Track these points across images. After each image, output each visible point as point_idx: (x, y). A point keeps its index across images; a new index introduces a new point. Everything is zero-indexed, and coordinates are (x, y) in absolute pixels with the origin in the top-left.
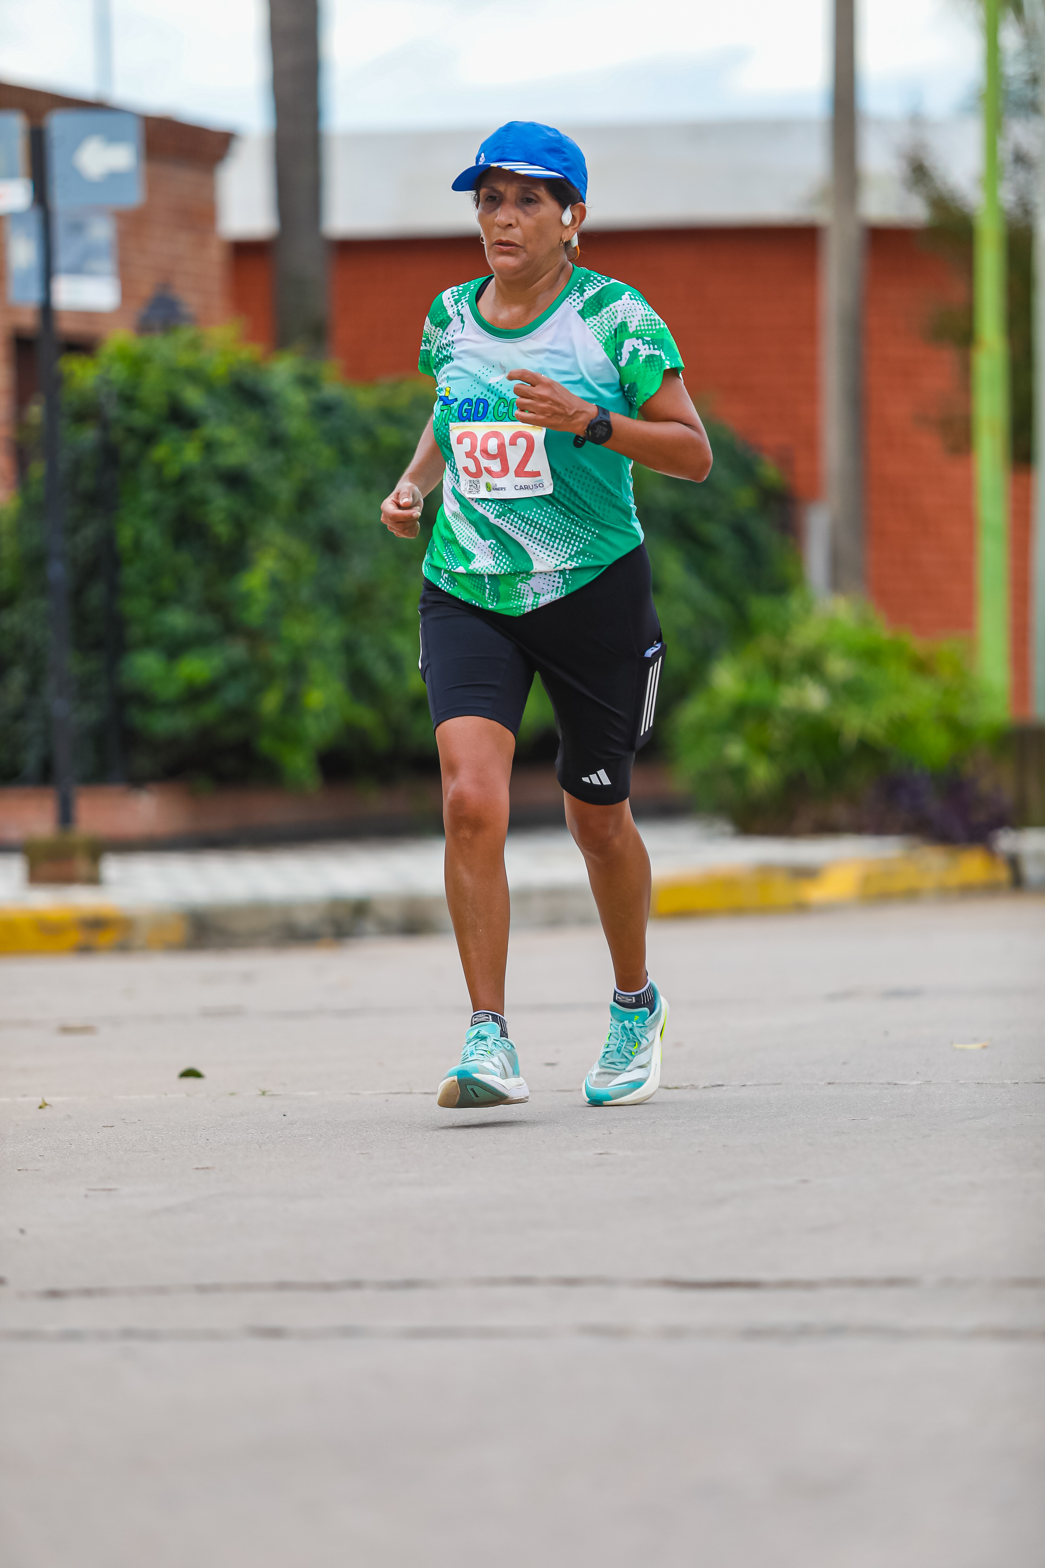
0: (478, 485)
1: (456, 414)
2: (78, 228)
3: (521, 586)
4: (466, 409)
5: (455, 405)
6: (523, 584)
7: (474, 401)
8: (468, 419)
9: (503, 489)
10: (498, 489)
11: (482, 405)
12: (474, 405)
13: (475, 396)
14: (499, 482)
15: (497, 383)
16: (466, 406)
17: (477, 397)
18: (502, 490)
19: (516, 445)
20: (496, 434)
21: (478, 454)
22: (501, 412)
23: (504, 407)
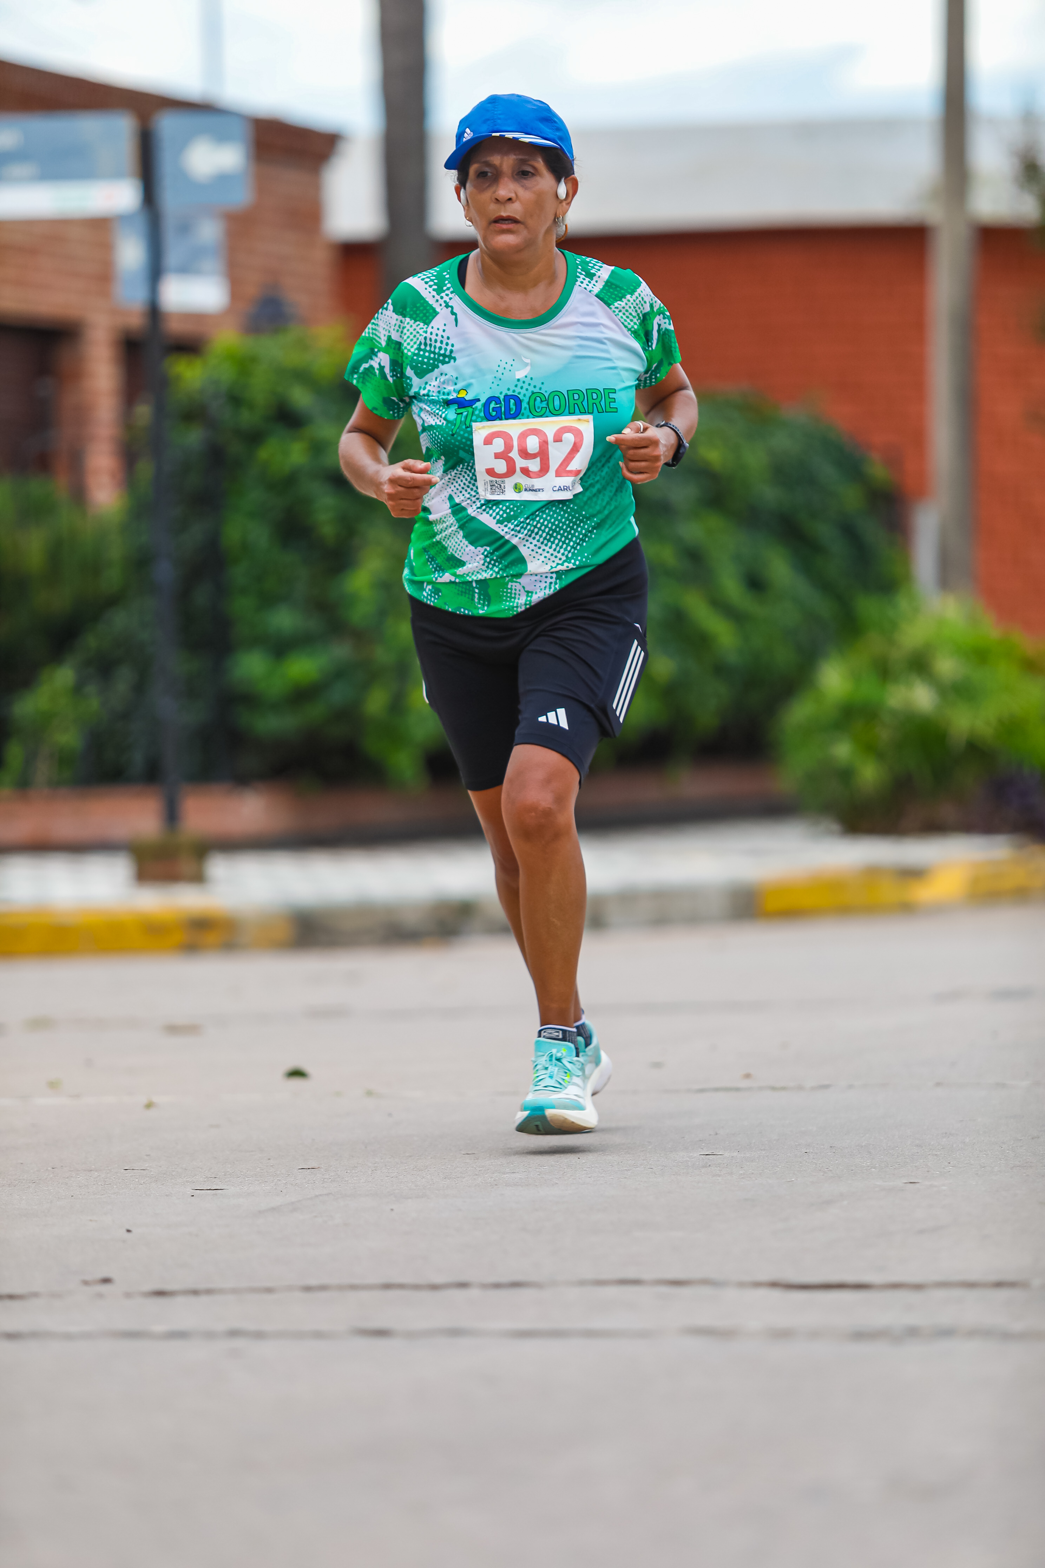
0: (502, 485)
1: (482, 414)
2: (185, 228)
3: (512, 586)
4: (494, 408)
5: (479, 405)
6: (514, 584)
7: (502, 398)
8: (499, 418)
9: (541, 490)
10: (535, 491)
11: (512, 401)
12: (503, 403)
13: (501, 393)
14: (537, 483)
15: (526, 377)
16: (493, 405)
17: (504, 394)
18: (539, 491)
19: (562, 441)
20: (535, 432)
21: (514, 454)
22: (539, 408)
23: (542, 401)
